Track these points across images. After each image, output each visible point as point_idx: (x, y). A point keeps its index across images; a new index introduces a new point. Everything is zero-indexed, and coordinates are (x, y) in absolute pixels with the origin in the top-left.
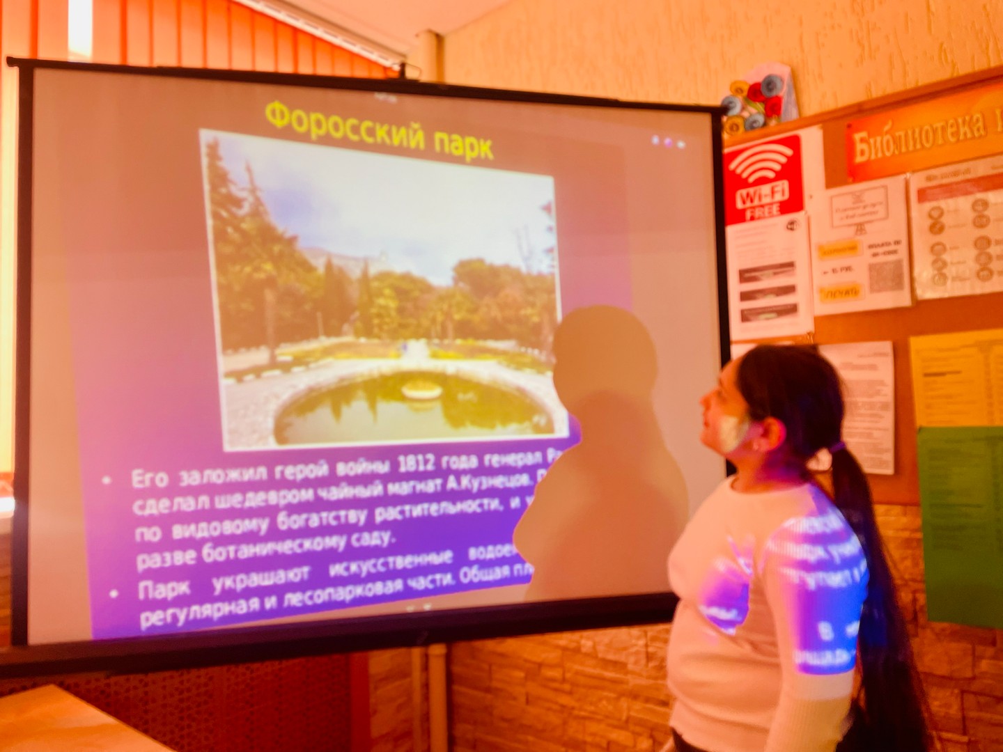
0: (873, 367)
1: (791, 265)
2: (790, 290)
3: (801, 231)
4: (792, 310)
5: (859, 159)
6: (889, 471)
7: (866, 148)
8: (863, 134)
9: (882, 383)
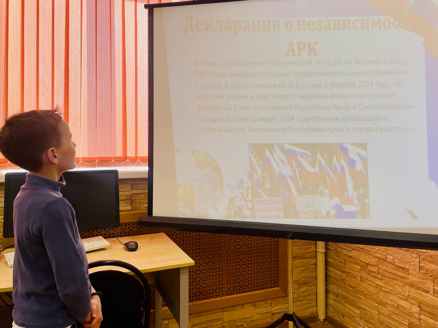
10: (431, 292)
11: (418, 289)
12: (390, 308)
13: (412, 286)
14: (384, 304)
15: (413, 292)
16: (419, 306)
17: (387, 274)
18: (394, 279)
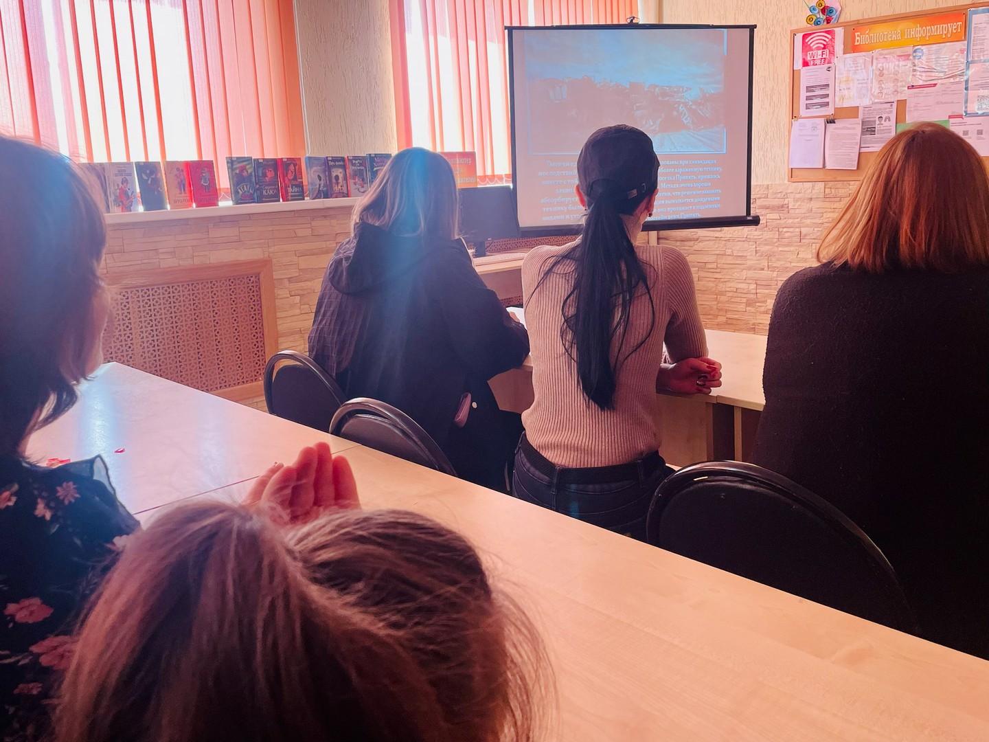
0: (854, 129)
1: (828, 85)
2: (827, 96)
3: (832, 71)
4: (827, 104)
5: (856, 43)
6: (855, 169)
7: (860, 39)
8: (859, 33)
9: (856, 135)
10: (766, 269)
11: (755, 270)
12: (730, 294)
13: (750, 268)
14: (722, 293)
15: (751, 273)
16: (756, 283)
17: (725, 266)
18: (732, 268)
